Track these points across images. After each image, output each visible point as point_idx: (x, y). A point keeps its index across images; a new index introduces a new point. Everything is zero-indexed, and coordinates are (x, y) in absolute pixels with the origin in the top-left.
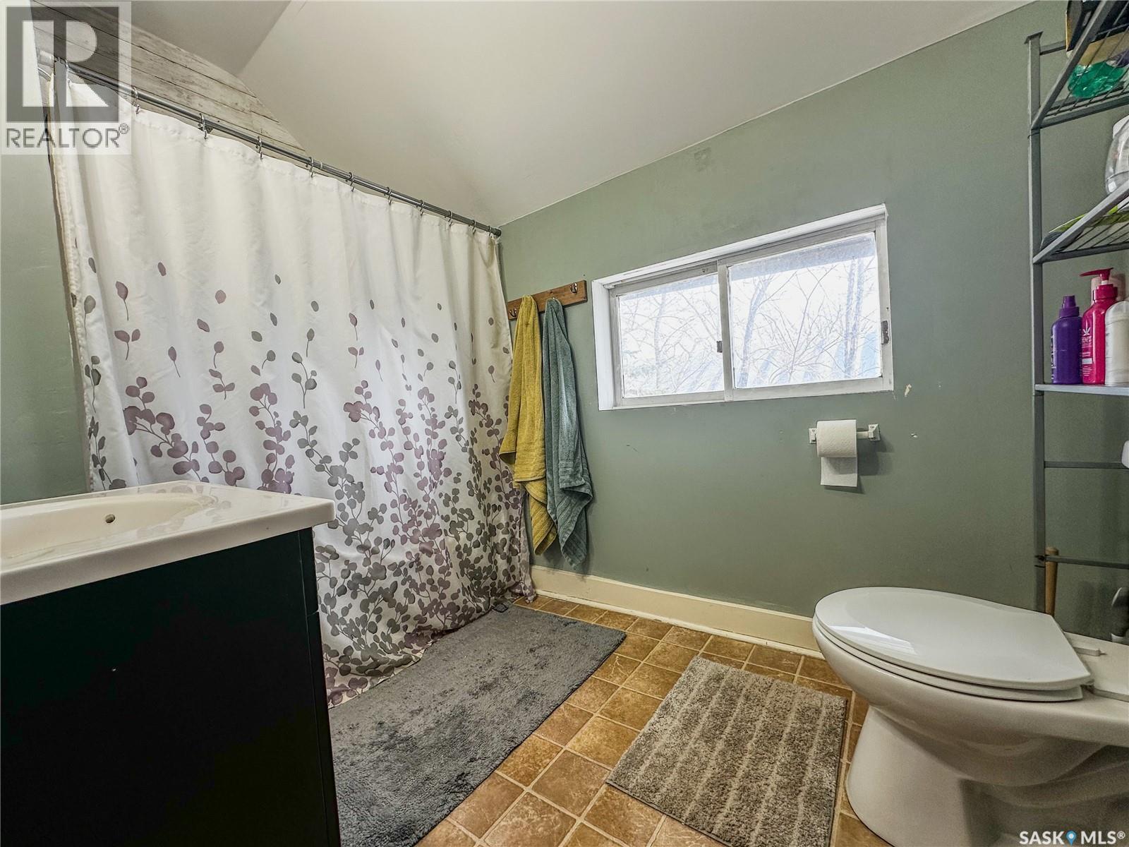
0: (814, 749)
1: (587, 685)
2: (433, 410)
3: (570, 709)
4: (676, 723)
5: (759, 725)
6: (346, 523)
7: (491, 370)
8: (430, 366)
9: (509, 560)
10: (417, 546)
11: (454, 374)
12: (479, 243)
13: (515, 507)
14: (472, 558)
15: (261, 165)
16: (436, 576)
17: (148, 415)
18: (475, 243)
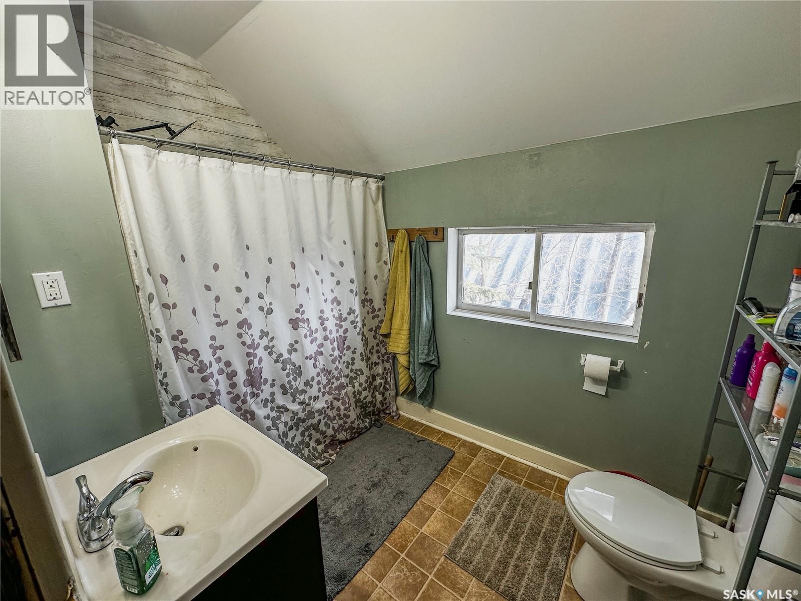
0: (556, 544)
1: (432, 488)
2: (340, 310)
3: (423, 504)
4: (482, 519)
5: (528, 525)
6: (292, 391)
7: (376, 277)
8: (338, 283)
9: (383, 394)
10: (331, 397)
11: (354, 287)
12: (370, 189)
13: (388, 361)
14: (362, 397)
15: (233, 170)
16: (342, 412)
17: (184, 351)
18: (368, 190)
